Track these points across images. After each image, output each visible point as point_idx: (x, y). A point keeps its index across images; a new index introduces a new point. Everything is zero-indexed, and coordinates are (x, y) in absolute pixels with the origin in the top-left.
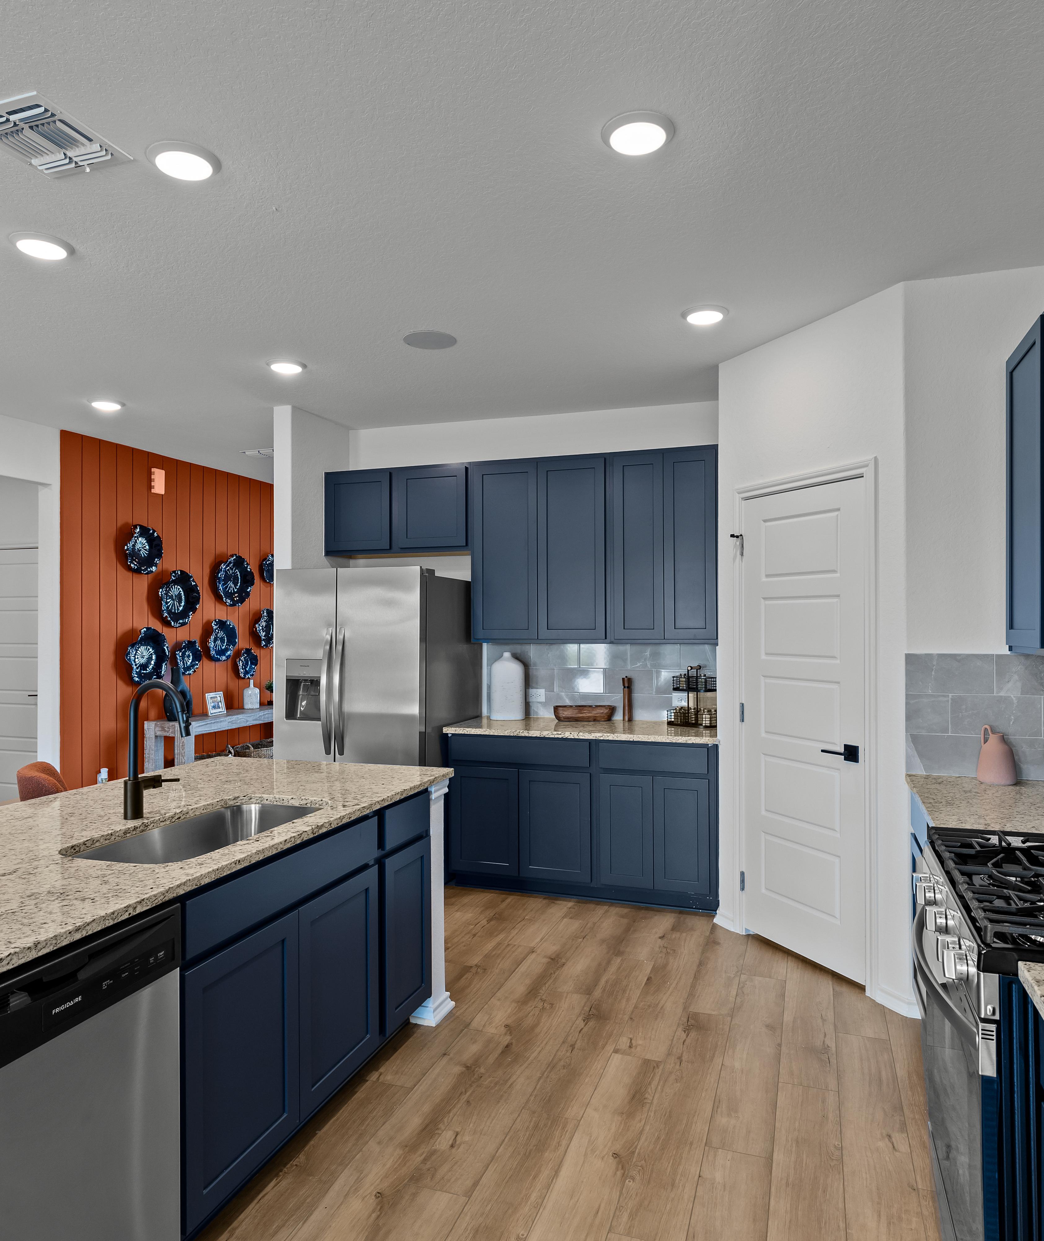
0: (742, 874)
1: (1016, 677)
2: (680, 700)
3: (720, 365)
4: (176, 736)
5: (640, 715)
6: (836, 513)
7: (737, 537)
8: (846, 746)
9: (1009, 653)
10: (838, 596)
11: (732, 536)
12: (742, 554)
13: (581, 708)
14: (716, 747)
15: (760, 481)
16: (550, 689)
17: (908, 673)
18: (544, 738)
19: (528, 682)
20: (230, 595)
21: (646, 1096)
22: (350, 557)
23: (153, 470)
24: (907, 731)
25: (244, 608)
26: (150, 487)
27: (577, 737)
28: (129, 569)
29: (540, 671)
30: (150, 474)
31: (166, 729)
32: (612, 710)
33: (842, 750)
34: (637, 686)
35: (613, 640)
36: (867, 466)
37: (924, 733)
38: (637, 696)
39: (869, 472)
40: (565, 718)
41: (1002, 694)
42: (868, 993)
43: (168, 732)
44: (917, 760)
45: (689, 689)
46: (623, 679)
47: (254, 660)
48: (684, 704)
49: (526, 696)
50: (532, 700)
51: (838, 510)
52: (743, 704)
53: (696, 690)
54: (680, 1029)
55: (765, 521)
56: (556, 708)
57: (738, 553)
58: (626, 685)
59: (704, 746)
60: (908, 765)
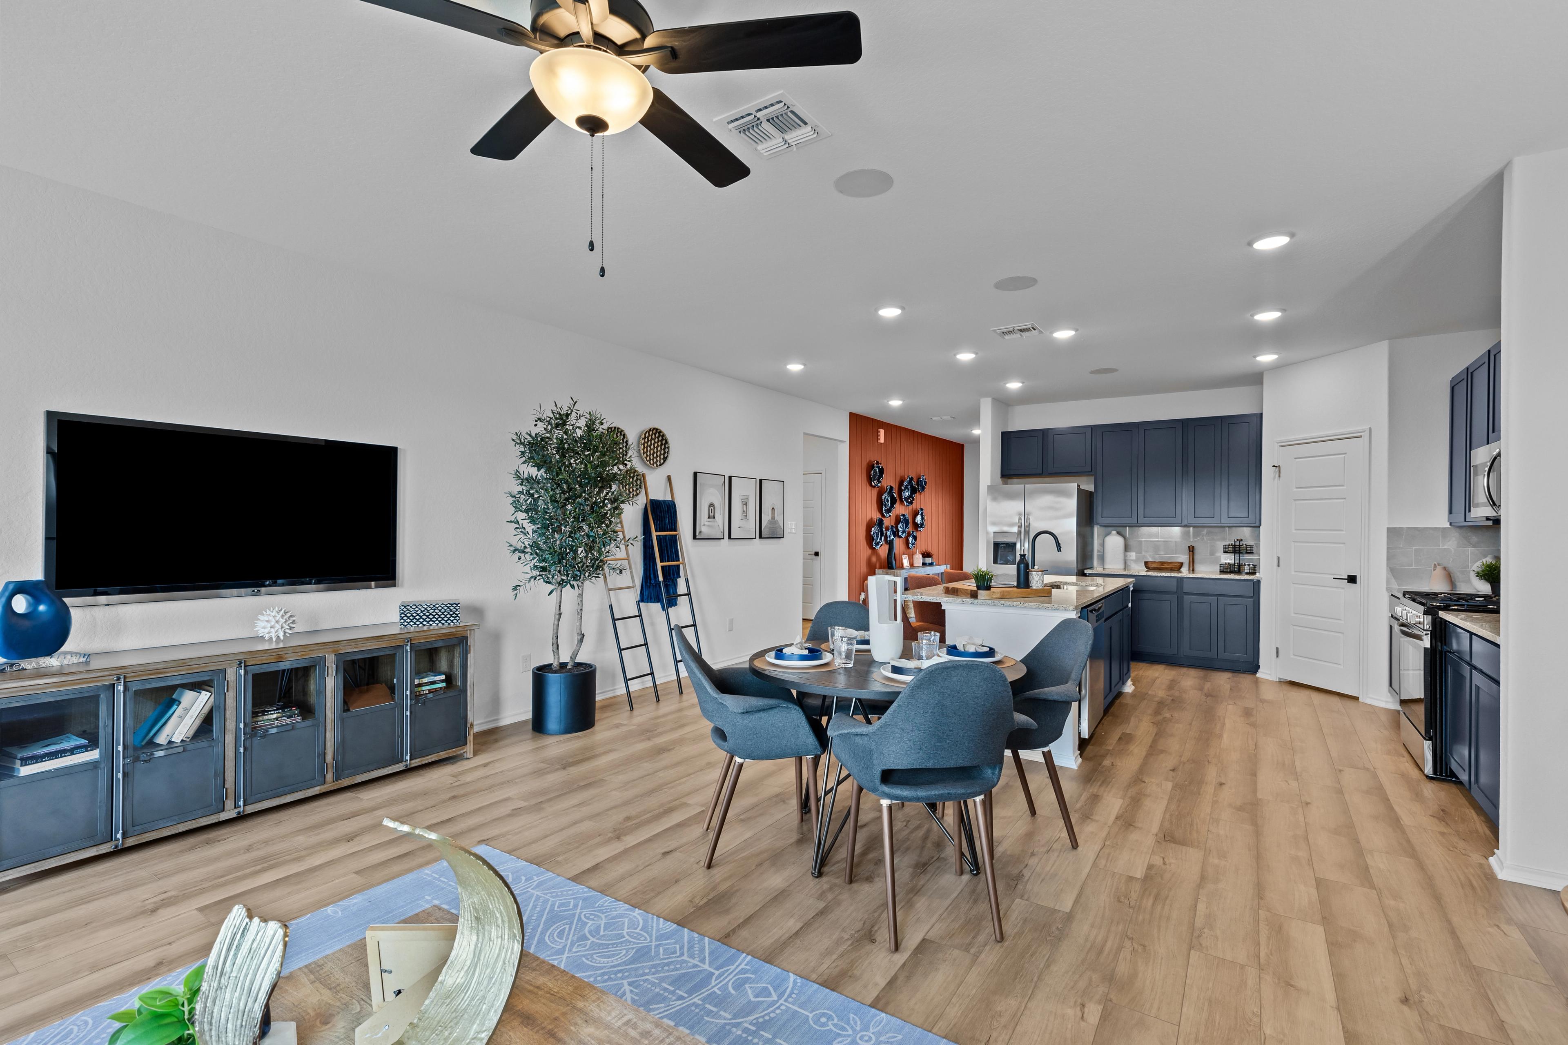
0: (1277, 649)
1: (1454, 539)
2: (1229, 559)
3: (1264, 373)
5: (1198, 567)
6: (1344, 456)
7: (1276, 467)
8: (1349, 576)
9: (1450, 527)
10: (1345, 498)
11: (1274, 466)
12: (1279, 476)
13: (1162, 563)
14: (1259, 582)
15: (1293, 437)
16: (1139, 552)
17: (1388, 537)
18: (1149, 576)
19: (1127, 548)
20: (906, 499)
22: (1009, 478)
23: (879, 430)
24: (1387, 566)
25: (911, 507)
26: (878, 439)
27: (1170, 576)
28: (871, 485)
29: (1132, 543)
30: (878, 432)
32: (1182, 564)
33: (1347, 578)
34: (1197, 551)
35: (1186, 523)
36: (1364, 432)
37: (1397, 567)
38: (1197, 557)
39: (1366, 435)
40: (1152, 567)
41: (1445, 547)
42: (1361, 700)
44: (1393, 580)
45: (1234, 552)
46: (1189, 547)
47: (915, 538)
48: (1232, 562)
49: (1125, 556)
50: (1128, 558)
51: (1346, 454)
52: (1278, 558)
53: (1240, 553)
55: (1295, 458)
56: (1146, 563)
57: (1277, 476)
58: (1191, 550)
59: (1252, 580)
60: (1388, 582)
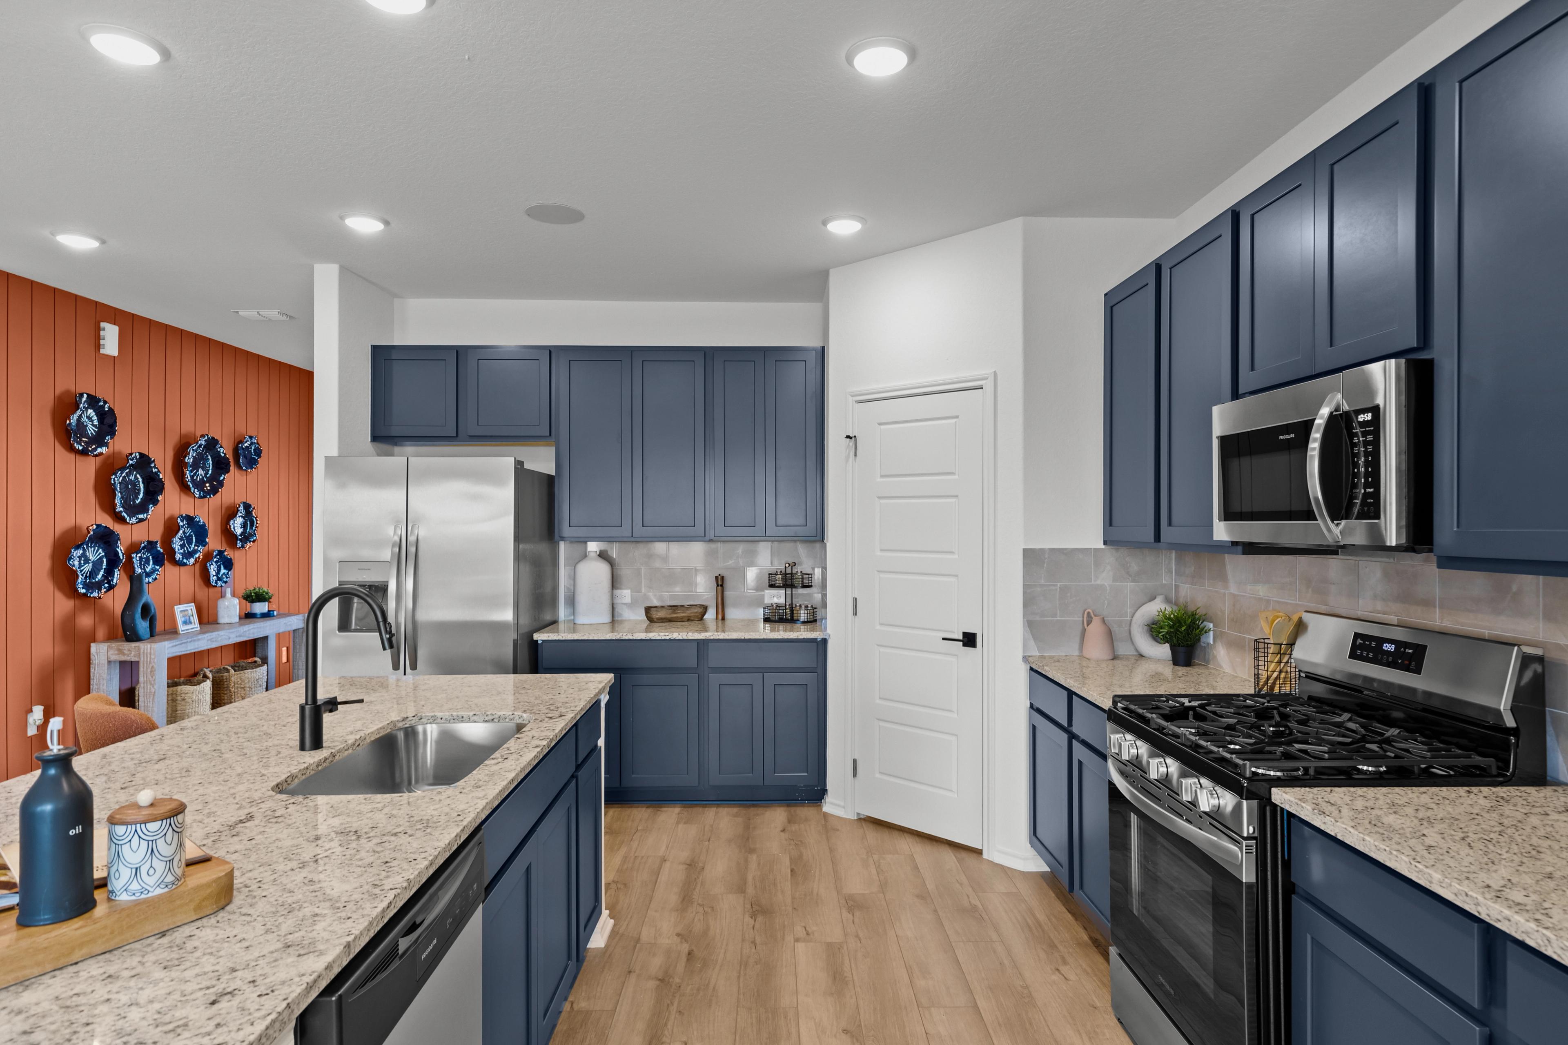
0: (855, 761)
1: (1109, 567)
2: (777, 597)
3: (831, 271)
4: (142, 659)
5: (732, 613)
6: (954, 421)
7: (851, 438)
8: (965, 634)
9: (1103, 547)
10: (957, 496)
11: (848, 437)
12: (856, 455)
13: (674, 608)
14: (825, 641)
15: (874, 386)
16: (636, 590)
17: (1025, 565)
18: (650, 640)
19: (615, 583)
20: (199, 485)
21: (845, 974)
23: (102, 324)
24: (1024, 618)
25: (215, 501)
26: (98, 346)
27: (685, 638)
28: (72, 449)
29: (625, 572)
30: (98, 329)
31: (126, 652)
32: (705, 609)
33: (961, 638)
34: (728, 584)
35: (712, 537)
36: (986, 379)
37: (1038, 618)
38: (728, 594)
39: (988, 385)
40: (658, 619)
41: (1099, 582)
42: (985, 855)
43: (128, 655)
44: (1032, 643)
45: (785, 586)
46: (717, 578)
47: (228, 564)
48: (782, 601)
49: (612, 597)
50: (617, 601)
51: (957, 417)
52: (856, 599)
53: (792, 586)
54: (844, 911)
55: (880, 424)
56: (648, 610)
57: (852, 454)
58: (720, 583)
59: (814, 640)
60: (1025, 647)
